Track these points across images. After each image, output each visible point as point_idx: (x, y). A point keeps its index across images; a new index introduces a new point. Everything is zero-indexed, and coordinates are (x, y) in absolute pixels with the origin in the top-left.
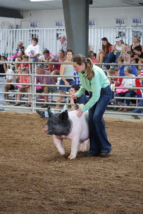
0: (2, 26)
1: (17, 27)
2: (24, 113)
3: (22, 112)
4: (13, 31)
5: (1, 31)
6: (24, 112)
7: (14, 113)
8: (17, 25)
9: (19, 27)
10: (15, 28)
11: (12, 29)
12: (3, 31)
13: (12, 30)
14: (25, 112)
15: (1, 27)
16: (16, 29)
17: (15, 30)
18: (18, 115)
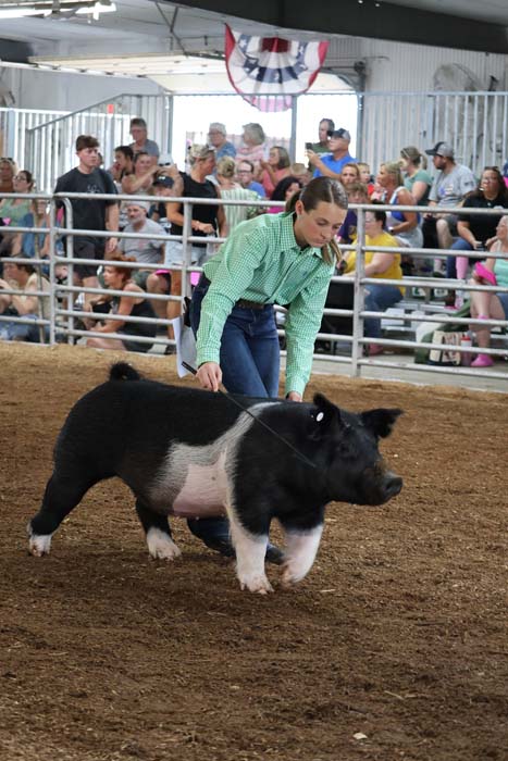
0: (439, 79)
1: (491, 86)
2: (492, 394)
3: (484, 390)
4: (481, 98)
5: (430, 96)
6: (491, 391)
7: (454, 392)
8: (493, 78)
9: (501, 83)
10: (487, 87)
11: (473, 90)
12: (435, 97)
13: (476, 94)
14: (496, 391)
15: (437, 83)
16: (490, 90)
17: (486, 94)
18: (470, 398)
